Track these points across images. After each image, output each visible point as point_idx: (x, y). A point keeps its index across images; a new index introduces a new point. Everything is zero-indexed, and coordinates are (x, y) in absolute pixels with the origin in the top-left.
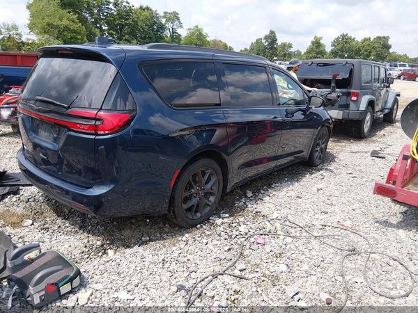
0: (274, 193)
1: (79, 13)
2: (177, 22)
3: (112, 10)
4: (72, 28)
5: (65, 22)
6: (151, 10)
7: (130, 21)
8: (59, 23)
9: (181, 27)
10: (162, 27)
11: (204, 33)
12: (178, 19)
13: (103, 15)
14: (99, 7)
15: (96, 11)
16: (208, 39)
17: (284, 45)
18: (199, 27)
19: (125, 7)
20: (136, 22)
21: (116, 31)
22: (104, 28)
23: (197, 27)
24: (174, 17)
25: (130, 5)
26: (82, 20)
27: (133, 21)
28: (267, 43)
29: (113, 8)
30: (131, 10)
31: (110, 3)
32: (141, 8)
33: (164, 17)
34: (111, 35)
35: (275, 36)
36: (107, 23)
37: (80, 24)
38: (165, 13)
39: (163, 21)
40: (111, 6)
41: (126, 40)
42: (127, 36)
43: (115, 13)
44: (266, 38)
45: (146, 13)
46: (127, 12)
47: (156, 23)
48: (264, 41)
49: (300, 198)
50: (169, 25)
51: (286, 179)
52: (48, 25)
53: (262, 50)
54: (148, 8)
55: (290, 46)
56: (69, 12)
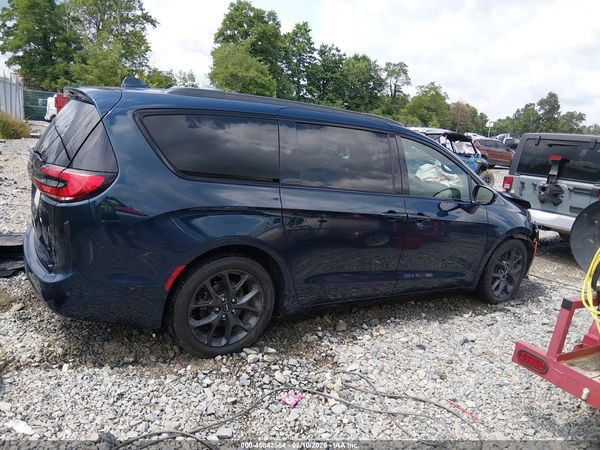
0: (382, 332)
1: (271, 62)
2: (403, 77)
3: (315, 59)
4: (259, 81)
5: (252, 73)
6: (369, 60)
7: (338, 75)
8: (245, 74)
9: (408, 83)
10: (381, 83)
11: (442, 93)
12: (405, 72)
13: (304, 66)
14: (300, 55)
15: (295, 61)
16: (448, 102)
17: (571, 116)
18: (437, 84)
19: (334, 55)
20: (345, 77)
21: (318, 88)
22: (302, 82)
23: (433, 84)
24: (400, 70)
25: (341, 53)
26: (275, 72)
27: (342, 75)
28: (542, 112)
29: (318, 57)
30: (341, 60)
31: (315, 50)
32: (356, 58)
33: (386, 70)
34: (310, 92)
35: (556, 102)
36: (307, 76)
37: (271, 77)
38: (388, 64)
39: (384, 75)
40: (316, 55)
41: (328, 99)
42: (330, 95)
43: (319, 64)
44: (542, 103)
45: (361, 65)
46: (335, 62)
47: (373, 77)
48: (537, 108)
49: (424, 348)
50: (391, 81)
51: (424, 315)
52: (232, 75)
53: (534, 121)
54: (365, 58)
55: (581, 117)
56: (260, 61)
